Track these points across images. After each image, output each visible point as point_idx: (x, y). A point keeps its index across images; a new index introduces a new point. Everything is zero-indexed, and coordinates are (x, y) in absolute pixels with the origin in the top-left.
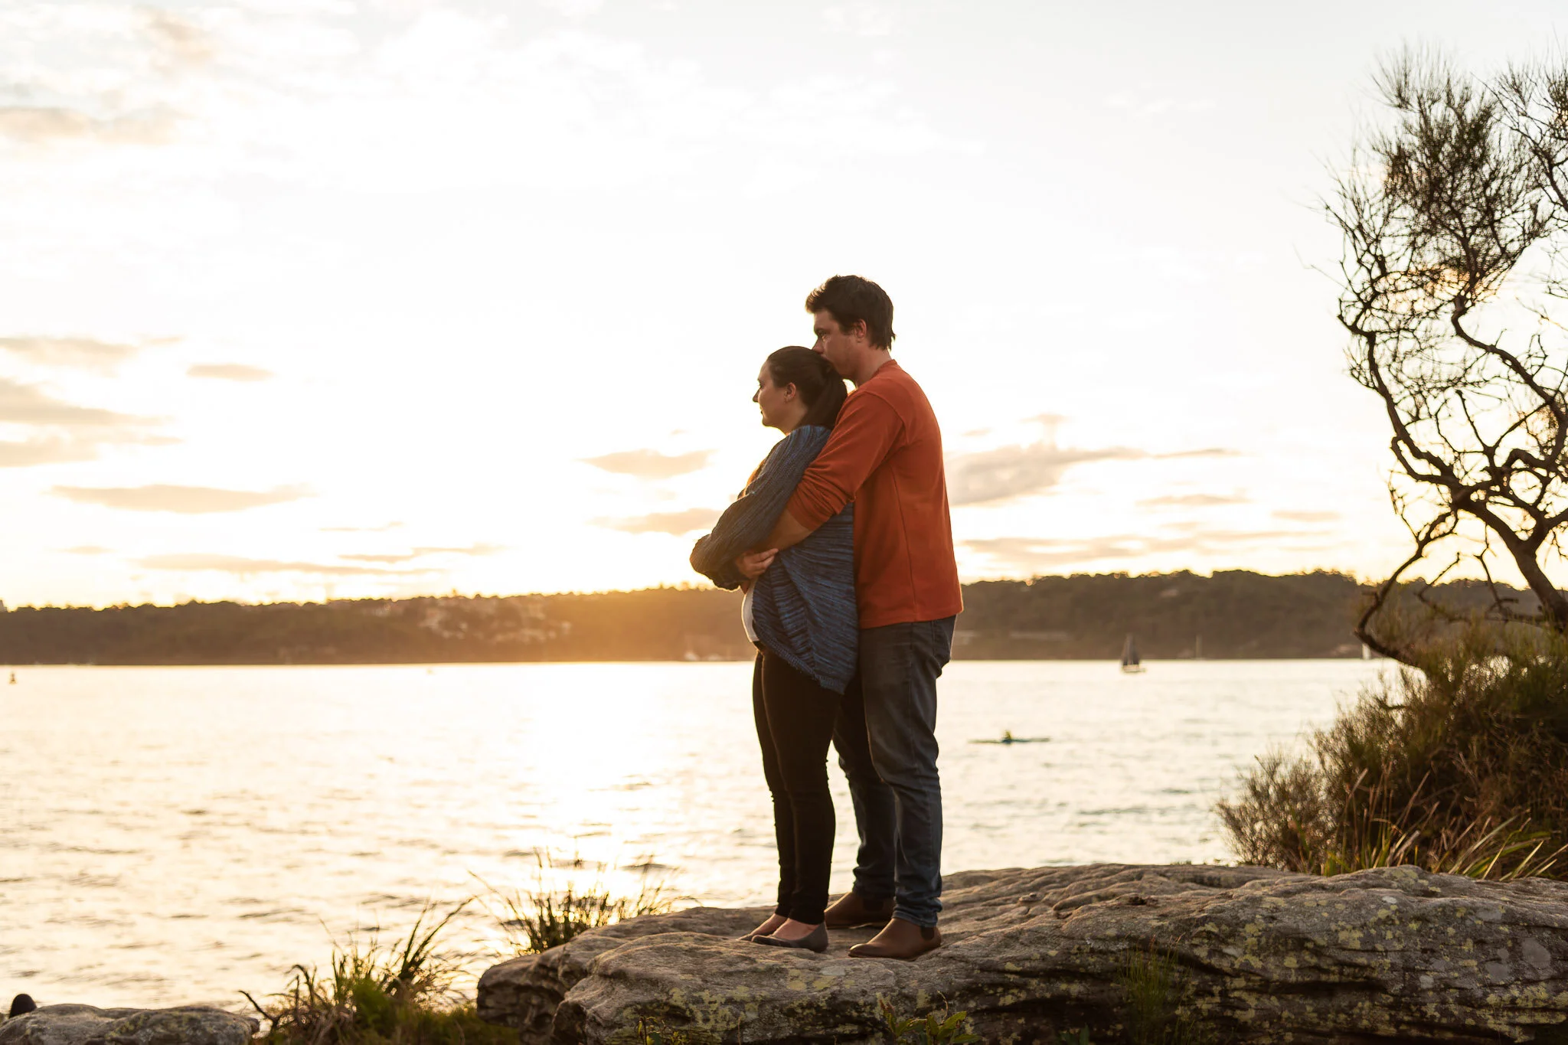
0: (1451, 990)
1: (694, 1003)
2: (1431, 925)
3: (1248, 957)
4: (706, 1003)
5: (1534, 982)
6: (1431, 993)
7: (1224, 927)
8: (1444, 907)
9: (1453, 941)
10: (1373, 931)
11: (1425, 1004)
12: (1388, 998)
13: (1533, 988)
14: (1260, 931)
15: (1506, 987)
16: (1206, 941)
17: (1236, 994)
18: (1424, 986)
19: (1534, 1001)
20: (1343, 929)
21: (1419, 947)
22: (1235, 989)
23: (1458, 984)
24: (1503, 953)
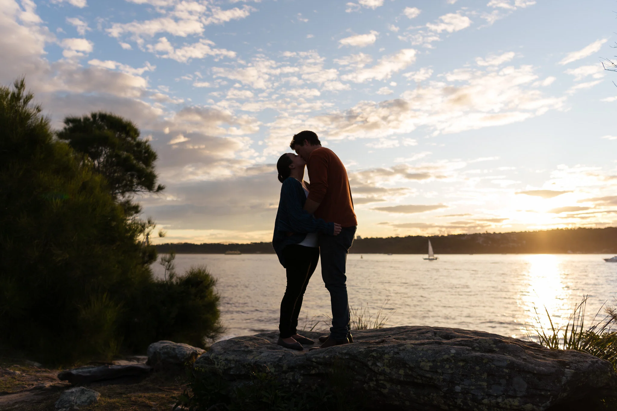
0: (469, 394)
1: (215, 359)
2: (469, 365)
3: (385, 367)
4: (219, 359)
5: (514, 397)
6: (460, 394)
7: (378, 354)
8: (477, 357)
9: (478, 373)
10: (439, 364)
11: (457, 399)
12: (442, 394)
13: (510, 400)
14: (390, 358)
15: (497, 397)
16: (372, 359)
17: (382, 382)
18: (457, 391)
19: (510, 405)
20: (423, 361)
21: (460, 373)
22: (381, 380)
23: (472, 392)
24: (503, 381)
